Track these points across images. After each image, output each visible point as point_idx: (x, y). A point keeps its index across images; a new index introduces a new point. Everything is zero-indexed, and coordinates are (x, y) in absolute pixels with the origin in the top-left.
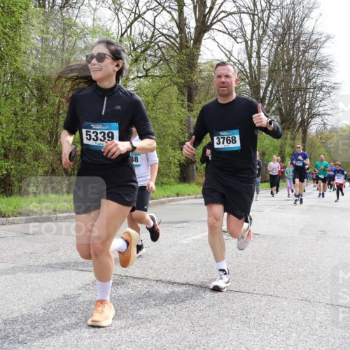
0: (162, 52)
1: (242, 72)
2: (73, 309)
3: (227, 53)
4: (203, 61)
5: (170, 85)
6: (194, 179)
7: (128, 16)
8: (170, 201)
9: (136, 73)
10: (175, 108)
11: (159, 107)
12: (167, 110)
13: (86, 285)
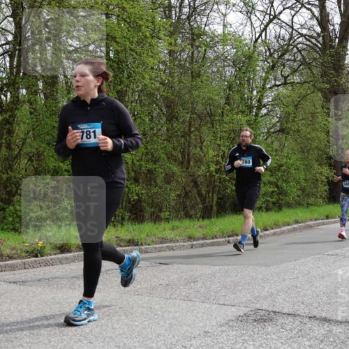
0: (302, 55)
5: (313, 92)
7: (261, 18)
8: (319, 225)
9: (273, 82)
10: (320, 118)
11: (300, 118)
12: (311, 121)
13: (229, 321)
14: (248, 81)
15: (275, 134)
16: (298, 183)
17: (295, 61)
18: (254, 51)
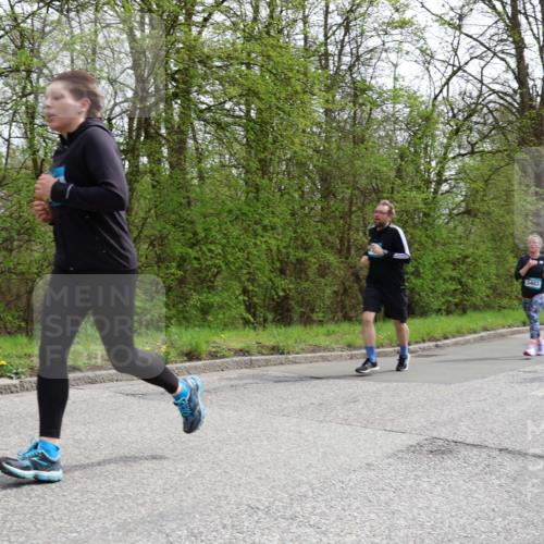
0: (494, 118)
2: (381, 485)
5: (508, 164)
8: (513, 333)
9: (457, 150)
11: (492, 196)
12: (505, 201)
13: (398, 451)
14: (426, 149)
15: (460, 217)
16: (488, 279)
17: (485, 124)
18: (433, 111)
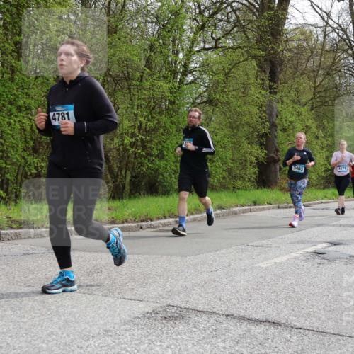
0: (237, 16)
1: (344, 40)
3: (325, 15)
4: (291, 27)
5: (247, 60)
6: (276, 183)
8: (245, 211)
9: (202, 44)
10: (253, 91)
11: (231, 88)
12: (243, 93)
13: (135, 318)
14: (174, 41)
15: (202, 105)
16: (224, 162)
17: (228, 21)
18: (182, 7)
